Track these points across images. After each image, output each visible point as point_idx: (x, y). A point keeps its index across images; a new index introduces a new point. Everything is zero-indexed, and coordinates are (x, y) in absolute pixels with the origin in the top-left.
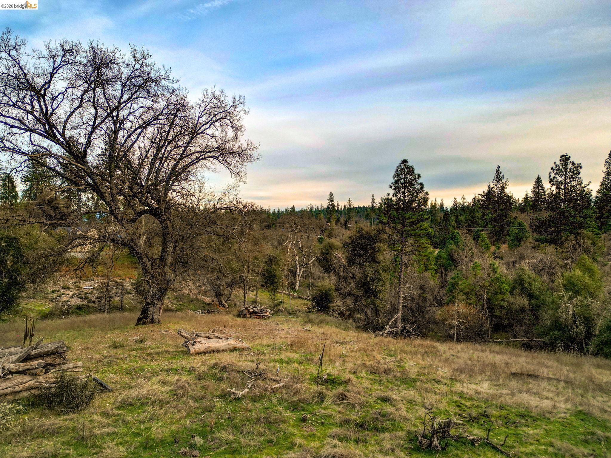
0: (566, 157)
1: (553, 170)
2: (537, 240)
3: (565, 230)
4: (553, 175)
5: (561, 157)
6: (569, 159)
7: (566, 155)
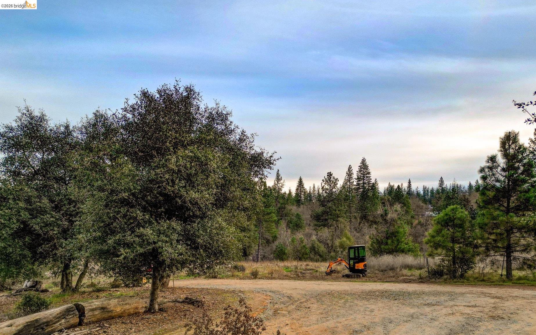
0: (330, 174)
1: (324, 181)
2: (316, 225)
3: (331, 219)
4: (323, 184)
5: (328, 173)
6: (331, 175)
7: (330, 173)
